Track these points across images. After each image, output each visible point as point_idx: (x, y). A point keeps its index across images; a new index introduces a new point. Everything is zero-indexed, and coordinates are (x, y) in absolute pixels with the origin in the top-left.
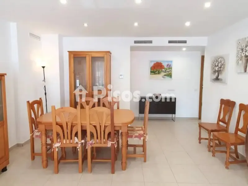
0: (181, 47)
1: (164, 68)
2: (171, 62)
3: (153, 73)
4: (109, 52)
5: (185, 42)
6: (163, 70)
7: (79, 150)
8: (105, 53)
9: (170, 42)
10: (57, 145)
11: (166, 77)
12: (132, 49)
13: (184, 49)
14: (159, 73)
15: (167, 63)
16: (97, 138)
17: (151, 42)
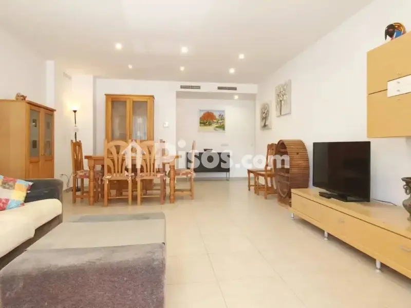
0: (233, 94)
1: (216, 119)
2: (224, 111)
3: (203, 125)
4: (153, 97)
5: (235, 89)
6: (215, 121)
7: (130, 182)
8: (147, 97)
9: (220, 88)
10: (107, 177)
11: (217, 129)
12: (179, 95)
13: (236, 97)
14: (210, 124)
15: (219, 114)
16: (147, 172)
17: (199, 87)
